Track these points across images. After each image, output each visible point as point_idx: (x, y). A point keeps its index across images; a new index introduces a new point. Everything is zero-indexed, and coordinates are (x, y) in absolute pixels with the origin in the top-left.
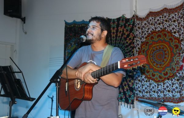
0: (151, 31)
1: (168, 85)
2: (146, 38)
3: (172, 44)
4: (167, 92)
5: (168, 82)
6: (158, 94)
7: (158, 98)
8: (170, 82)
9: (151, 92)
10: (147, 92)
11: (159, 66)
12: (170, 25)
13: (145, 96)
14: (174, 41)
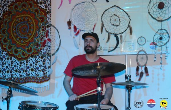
1: (32, 63)
2: (9, 6)
3: (38, 17)
4: (30, 71)
5: (31, 60)
6: (21, 74)
7: (20, 78)
8: (34, 60)
9: (13, 71)
10: (8, 72)
11: (22, 41)
13: (6, 76)
14: (40, 12)
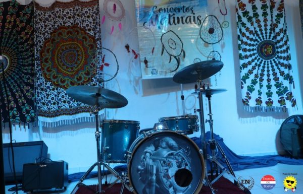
0: (58, 26)
2: (51, 33)
3: (87, 44)
6: (70, 105)
9: (60, 102)
10: (54, 104)
11: (70, 69)
12: (83, 21)
13: (52, 109)
14: (88, 39)
